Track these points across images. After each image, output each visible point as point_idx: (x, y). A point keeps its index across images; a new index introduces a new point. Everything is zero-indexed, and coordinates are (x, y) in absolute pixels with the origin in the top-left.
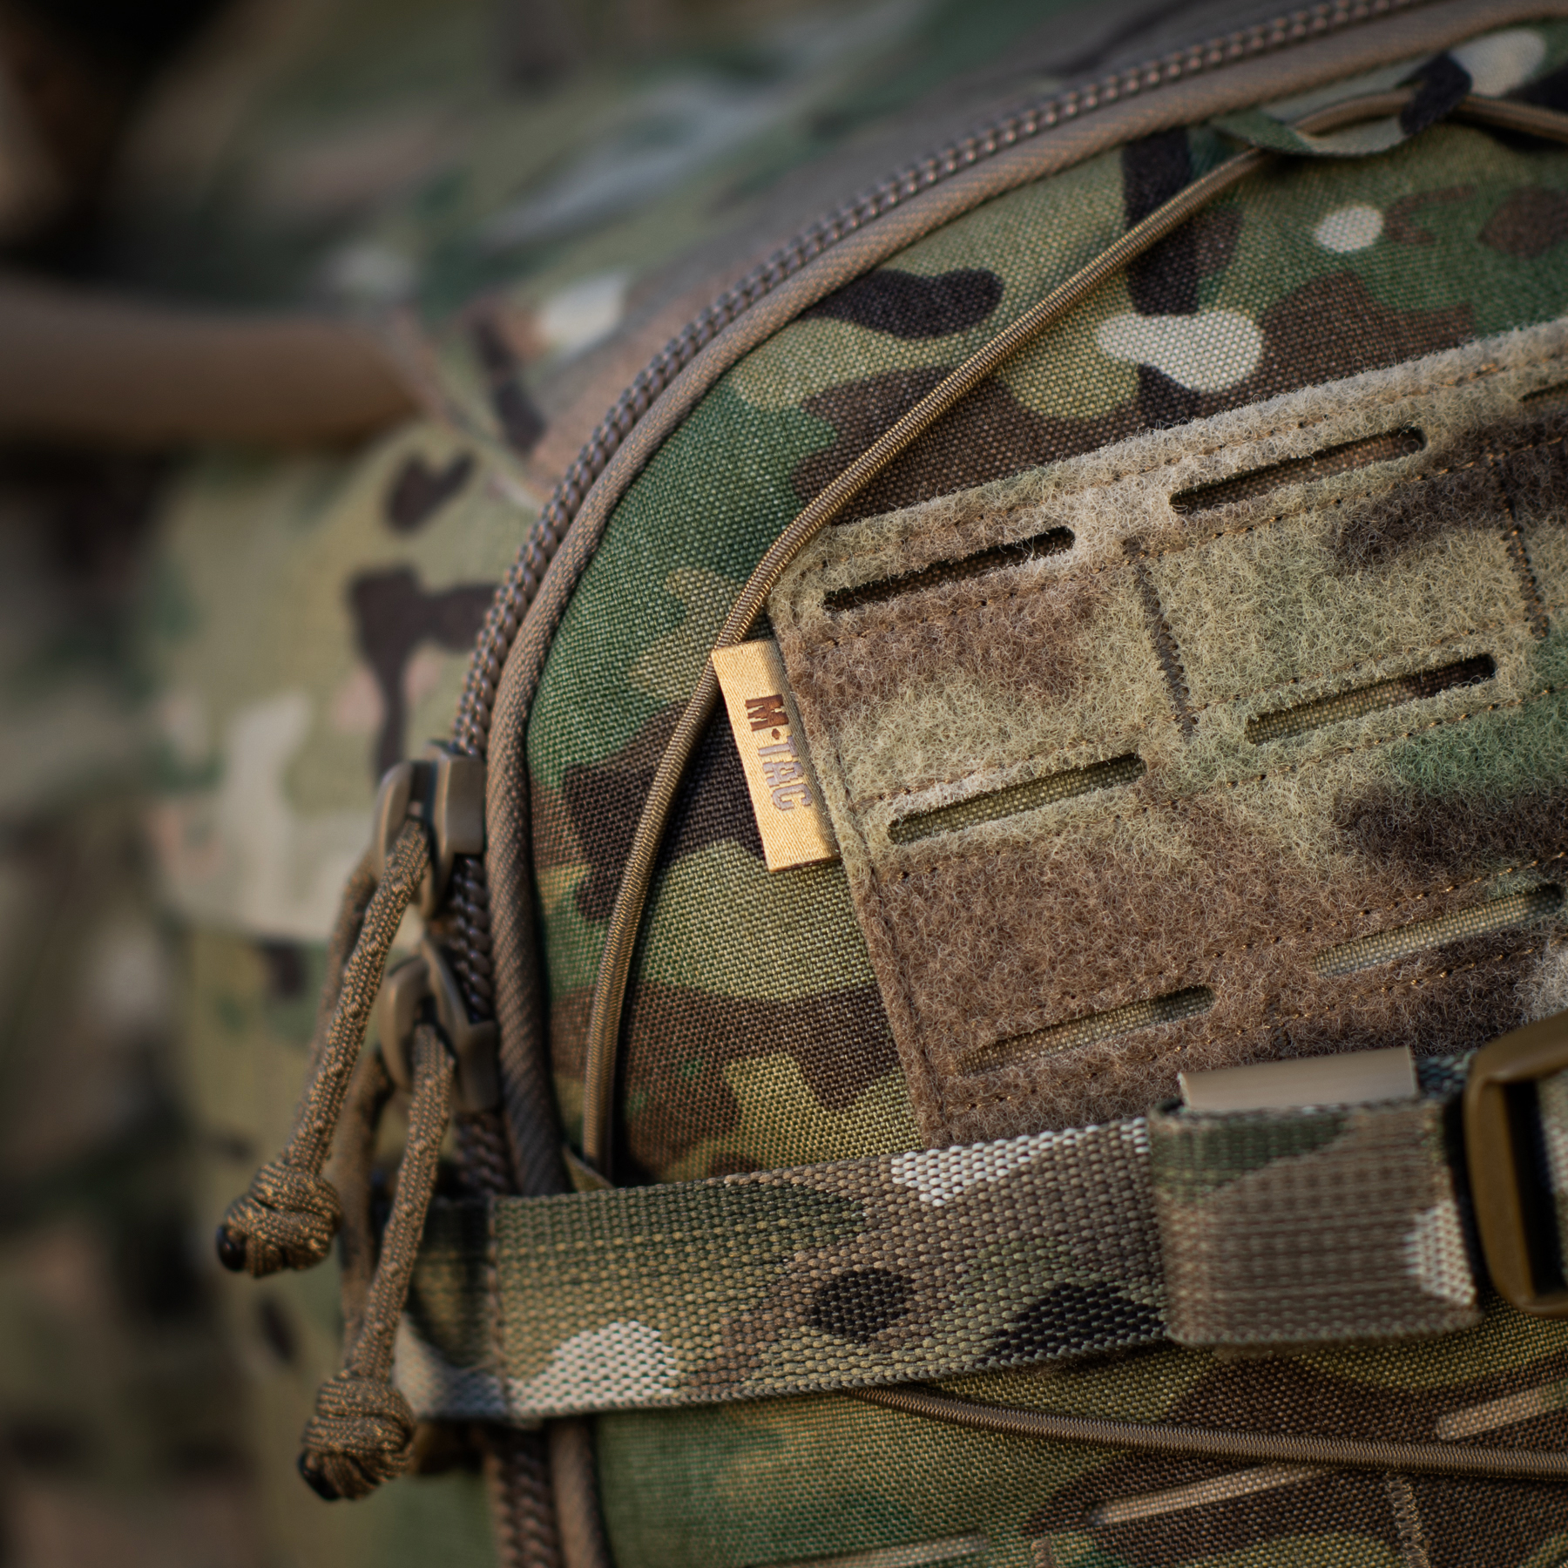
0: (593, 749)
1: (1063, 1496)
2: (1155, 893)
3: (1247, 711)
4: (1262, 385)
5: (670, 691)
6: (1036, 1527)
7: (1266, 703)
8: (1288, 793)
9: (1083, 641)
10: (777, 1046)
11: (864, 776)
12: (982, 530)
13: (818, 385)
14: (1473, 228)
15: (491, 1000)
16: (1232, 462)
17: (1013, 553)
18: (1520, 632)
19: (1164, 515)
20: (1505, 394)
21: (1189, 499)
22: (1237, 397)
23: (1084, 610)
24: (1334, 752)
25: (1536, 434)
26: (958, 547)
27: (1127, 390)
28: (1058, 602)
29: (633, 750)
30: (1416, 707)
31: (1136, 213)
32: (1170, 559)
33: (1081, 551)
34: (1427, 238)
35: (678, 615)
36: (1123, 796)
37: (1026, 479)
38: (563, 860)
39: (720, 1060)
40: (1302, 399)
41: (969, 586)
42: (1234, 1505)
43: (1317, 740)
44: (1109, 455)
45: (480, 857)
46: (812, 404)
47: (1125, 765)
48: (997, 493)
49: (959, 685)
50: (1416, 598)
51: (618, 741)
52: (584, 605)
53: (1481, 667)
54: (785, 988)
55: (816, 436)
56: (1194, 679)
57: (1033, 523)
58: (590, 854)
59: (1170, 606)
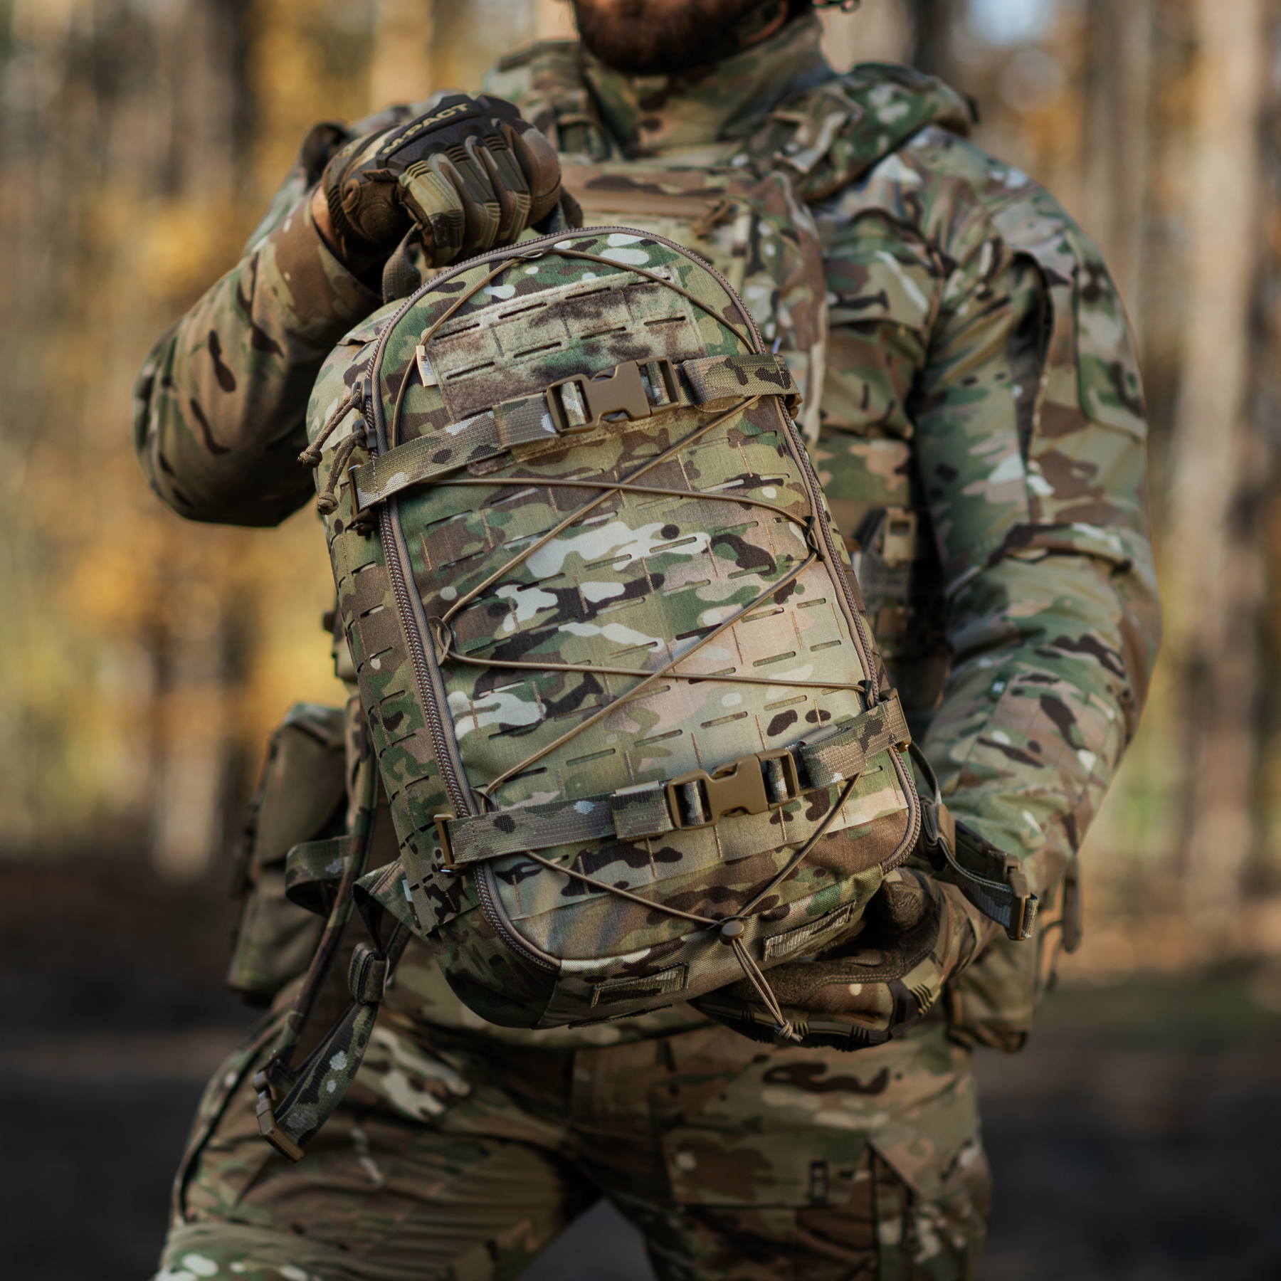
0: (392, 370)
1: (486, 501)
2: (497, 386)
3: (514, 353)
4: (515, 296)
5: (405, 358)
6: (481, 508)
7: (517, 352)
8: (521, 367)
9: (482, 342)
10: (428, 421)
11: (441, 368)
12: (463, 324)
13: (431, 302)
14: (556, 271)
15: (374, 425)
16: (509, 310)
17: (469, 328)
18: (566, 338)
19: (497, 320)
20: (562, 297)
21: (501, 317)
22: (511, 298)
23: (482, 337)
24: (531, 360)
25: (568, 304)
26: (458, 327)
27: (490, 299)
28: (477, 335)
29: (399, 369)
30: (546, 351)
31: (491, 269)
32: (498, 328)
33: (481, 327)
34: (547, 272)
35: (406, 343)
36: (490, 369)
37: (470, 315)
38: (387, 393)
39: (418, 426)
40: (523, 297)
41: (460, 334)
42: (519, 499)
43: (527, 357)
44: (486, 309)
45: (371, 397)
46: (431, 306)
47: (491, 364)
48: (465, 317)
49: (459, 351)
50: (545, 331)
51: (397, 367)
52: (388, 344)
53: (559, 344)
54: (429, 410)
55: (431, 311)
56: (503, 348)
57: (472, 322)
58: (392, 391)
59: (498, 336)
